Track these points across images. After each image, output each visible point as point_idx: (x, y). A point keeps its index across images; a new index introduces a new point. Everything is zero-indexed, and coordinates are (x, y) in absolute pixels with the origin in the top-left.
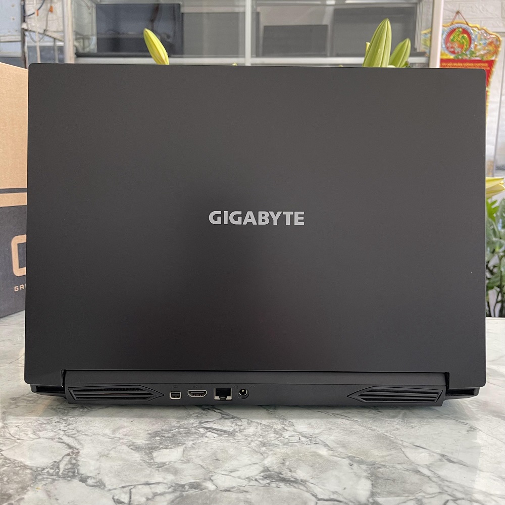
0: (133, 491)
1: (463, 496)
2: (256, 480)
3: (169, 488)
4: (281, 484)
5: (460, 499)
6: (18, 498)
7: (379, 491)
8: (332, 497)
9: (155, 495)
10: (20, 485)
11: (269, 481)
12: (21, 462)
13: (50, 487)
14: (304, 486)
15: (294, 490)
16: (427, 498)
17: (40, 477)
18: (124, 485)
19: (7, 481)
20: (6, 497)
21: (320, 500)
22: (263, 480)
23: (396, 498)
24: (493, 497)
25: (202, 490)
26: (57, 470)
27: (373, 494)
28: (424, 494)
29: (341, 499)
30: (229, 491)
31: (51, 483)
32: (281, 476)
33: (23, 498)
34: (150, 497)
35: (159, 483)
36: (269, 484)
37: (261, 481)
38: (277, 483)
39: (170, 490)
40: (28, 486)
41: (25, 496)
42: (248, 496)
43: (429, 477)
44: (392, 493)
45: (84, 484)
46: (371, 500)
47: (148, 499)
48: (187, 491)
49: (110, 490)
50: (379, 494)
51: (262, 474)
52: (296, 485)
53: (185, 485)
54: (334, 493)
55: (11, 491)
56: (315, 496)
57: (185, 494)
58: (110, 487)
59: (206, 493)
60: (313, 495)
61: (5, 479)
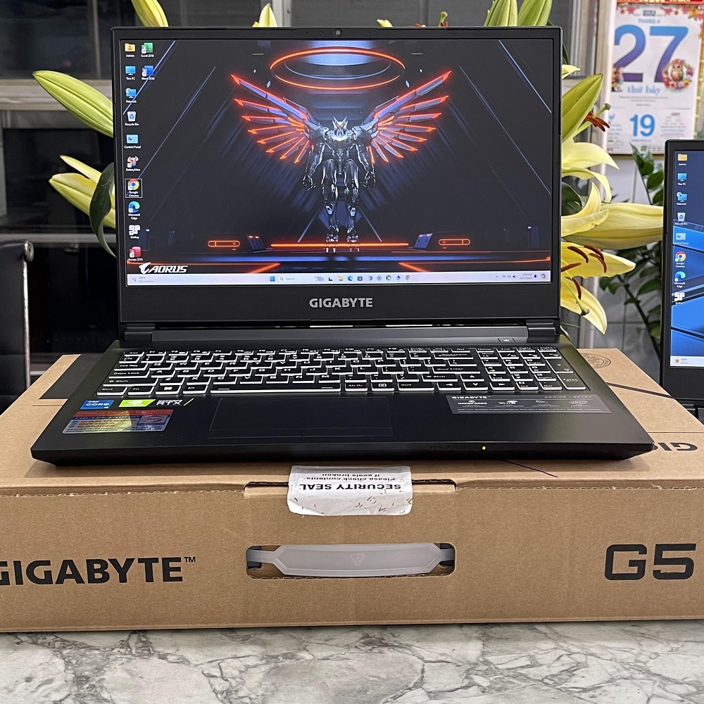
0: (222, 664)
1: (580, 650)
2: (356, 647)
3: (262, 660)
4: (383, 649)
5: (575, 653)
6: (97, 679)
7: (490, 650)
8: (441, 658)
9: (248, 667)
10: (95, 666)
11: (370, 648)
12: (83, 643)
13: (128, 666)
14: (409, 649)
15: (400, 654)
16: (541, 654)
17: (112, 657)
18: (210, 660)
19: (76, 663)
20: (84, 679)
21: (427, 662)
22: (363, 646)
23: (507, 656)
24: (610, 651)
25: (298, 660)
26: (129, 649)
27: (483, 654)
28: (537, 651)
29: (449, 660)
30: (328, 659)
31: (128, 662)
32: (383, 641)
33: (104, 679)
34: (242, 670)
35: (248, 656)
36: (371, 650)
37: (362, 648)
38: (380, 648)
39: (264, 661)
40: (104, 666)
41: (105, 677)
42: (349, 663)
43: (545, 634)
44: (504, 652)
45: (165, 661)
46: (481, 659)
47: (241, 672)
48: (283, 662)
49: (196, 665)
50: (489, 652)
51: (362, 641)
52: (401, 650)
53: (278, 656)
54: (442, 655)
55: (87, 673)
56: (422, 659)
57: (279, 664)
58: (195, 663)
59: (302, 662)
60: (420, 658)
61: (74, 662)
